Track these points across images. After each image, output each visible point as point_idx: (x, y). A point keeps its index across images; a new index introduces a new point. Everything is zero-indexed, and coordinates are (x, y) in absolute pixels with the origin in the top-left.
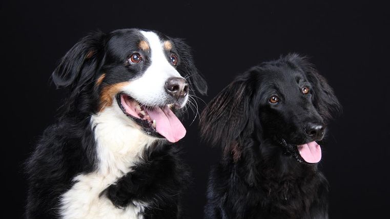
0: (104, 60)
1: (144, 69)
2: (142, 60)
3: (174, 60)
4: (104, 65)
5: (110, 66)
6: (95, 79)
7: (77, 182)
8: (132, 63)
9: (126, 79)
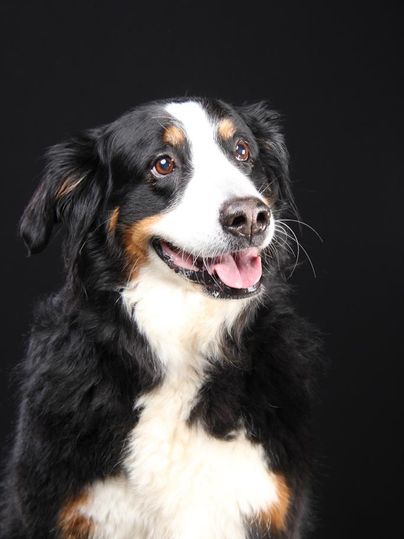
0: (110, 183)
1: (183, 185)
2: (175, 167)
3: (244, 152)
4: (114, 190)
5: (122, 190)
6: (102, 220)
7: (142, 409)
8: (158, 176)
9: (156, 211)
